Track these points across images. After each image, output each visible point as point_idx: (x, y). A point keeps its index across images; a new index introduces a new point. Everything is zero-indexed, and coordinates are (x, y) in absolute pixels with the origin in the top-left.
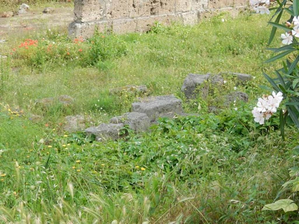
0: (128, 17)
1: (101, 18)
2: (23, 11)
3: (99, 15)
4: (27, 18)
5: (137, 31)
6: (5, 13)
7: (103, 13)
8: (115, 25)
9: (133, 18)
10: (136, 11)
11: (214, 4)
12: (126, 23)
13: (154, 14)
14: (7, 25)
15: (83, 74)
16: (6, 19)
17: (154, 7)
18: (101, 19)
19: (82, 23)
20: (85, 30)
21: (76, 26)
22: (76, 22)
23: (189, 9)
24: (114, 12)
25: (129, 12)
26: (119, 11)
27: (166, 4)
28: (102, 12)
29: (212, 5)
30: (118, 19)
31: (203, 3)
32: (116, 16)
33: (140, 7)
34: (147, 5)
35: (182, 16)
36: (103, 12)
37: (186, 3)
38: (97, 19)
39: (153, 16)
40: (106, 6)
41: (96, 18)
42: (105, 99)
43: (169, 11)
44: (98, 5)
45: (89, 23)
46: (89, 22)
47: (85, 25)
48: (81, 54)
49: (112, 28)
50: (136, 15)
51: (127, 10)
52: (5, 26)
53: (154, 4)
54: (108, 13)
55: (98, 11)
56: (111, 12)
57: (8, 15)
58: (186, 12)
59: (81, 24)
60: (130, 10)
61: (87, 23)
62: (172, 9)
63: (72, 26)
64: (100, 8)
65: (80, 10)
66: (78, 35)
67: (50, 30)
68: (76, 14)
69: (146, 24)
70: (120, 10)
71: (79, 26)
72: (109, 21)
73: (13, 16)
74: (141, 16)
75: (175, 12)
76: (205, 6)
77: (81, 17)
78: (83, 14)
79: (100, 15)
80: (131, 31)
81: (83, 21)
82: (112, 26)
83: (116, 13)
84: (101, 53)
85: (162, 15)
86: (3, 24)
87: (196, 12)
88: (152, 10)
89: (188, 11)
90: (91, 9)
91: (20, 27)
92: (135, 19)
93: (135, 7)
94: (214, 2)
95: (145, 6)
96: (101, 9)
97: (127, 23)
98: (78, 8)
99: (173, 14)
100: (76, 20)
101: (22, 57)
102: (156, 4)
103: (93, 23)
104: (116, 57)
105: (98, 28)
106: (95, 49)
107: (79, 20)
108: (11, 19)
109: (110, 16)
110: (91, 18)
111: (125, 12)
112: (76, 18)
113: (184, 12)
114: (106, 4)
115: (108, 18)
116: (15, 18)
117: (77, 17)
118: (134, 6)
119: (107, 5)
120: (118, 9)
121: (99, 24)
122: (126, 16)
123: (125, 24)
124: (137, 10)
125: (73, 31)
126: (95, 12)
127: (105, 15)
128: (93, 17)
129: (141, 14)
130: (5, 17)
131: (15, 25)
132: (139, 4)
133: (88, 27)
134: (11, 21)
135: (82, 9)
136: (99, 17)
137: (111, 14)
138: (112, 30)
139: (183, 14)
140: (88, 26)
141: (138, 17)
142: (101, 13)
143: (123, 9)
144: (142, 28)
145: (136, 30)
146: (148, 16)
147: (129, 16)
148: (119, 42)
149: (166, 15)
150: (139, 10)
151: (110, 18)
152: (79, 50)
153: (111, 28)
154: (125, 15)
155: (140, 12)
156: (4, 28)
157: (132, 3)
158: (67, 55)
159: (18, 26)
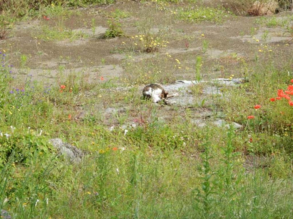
6: (256, 4)
14: (256, 38)
16: (257, 19)
52: (251, 40)
57: (263, 10)
73: (277, 11)
86: (246, 33)
101: (277, 129)
108: (269, 21)
116: (279, 19)
130: (256, 13)
131: (279, 36)
134: (268, 26)
156: (247, 44)
159: (284, 39)
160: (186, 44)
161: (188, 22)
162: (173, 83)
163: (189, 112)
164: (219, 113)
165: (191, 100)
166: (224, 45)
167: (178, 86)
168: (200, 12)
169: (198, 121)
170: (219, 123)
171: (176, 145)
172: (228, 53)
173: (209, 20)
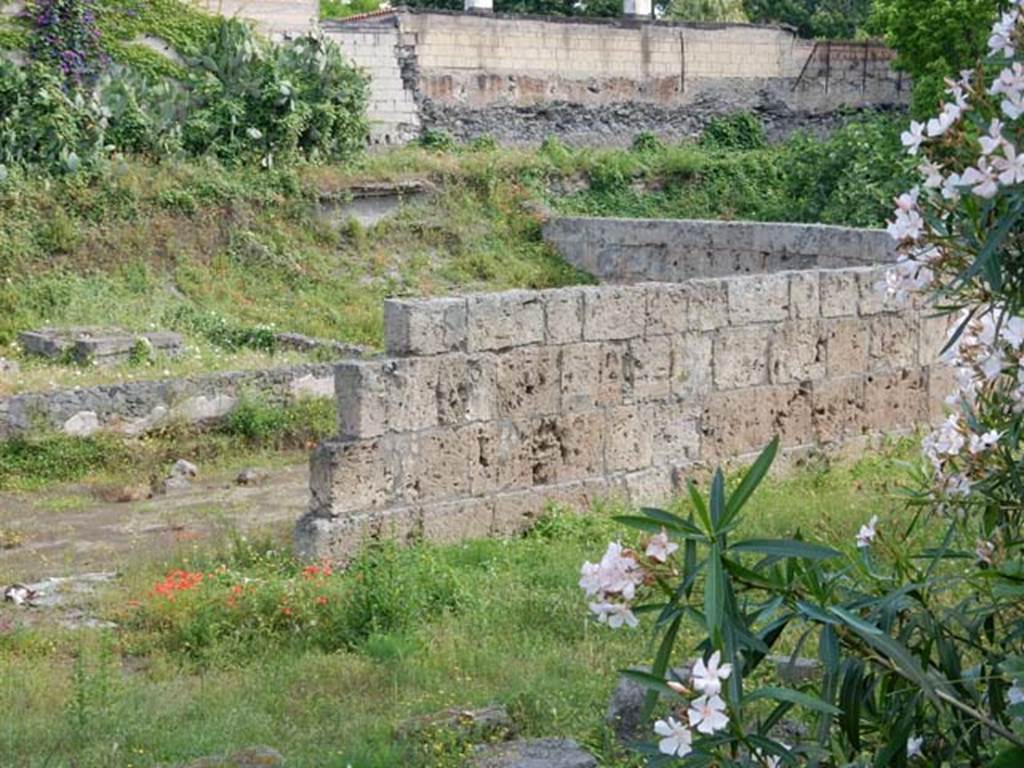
0: (467, 494)
1: (387, 502)
2: (177, 481)
3: (383, 493)
4: (187, 501)
5: (497, 531)
6: (127, 489)
7: (394, 488)
8: (430, 519)
9: (482, 496)
10: (489, 476)
11: (718, 444)
12: (460, 511)
13: (544, 481)
14: (128, 527)
15: (324, 674)
16: (129, 505)
17: (543, 462)
18: (389, 504)
19: (333, 516)
20: (341, 536)
21: (315, 528)
22: (315, 514)
23: (645, 461)
24: (424, 480)
25: (471, 479)
26: (438, 477)
27: (577, 452)
28: (391, 482)
29: (711, 448)
30: (440, 500)
31: (686, 443)
32: (432, 494)
33: (502, 462)
34: (521, 457)
35: (625, 482)
36: (395, 483)
37: (636, 445)
38: (378, 504)
39: (540, 488)
40: (401, 467)
41: (374, 502)
42: (376, 756)
43: (588, 469)
44: (379, 465)
45: (353, 517)
46: (354, 513)
47: (340, 521)
48: (323, 611)
49: (421, 526)
50: (490, 485)
51: (465, 475)
52: (123, 530)
53: (541, 454)
54: (408, 486)
55: (379, 481)
56: (417, 483)
57: (135, 496)
58: (637, 470)
59: (330, 521)
60: (472, 475)
61: (348, 517)
62: (597, 463)
63: (305, 527)
64: (385, 473)
65: (326, 480)
66: (323, 551)
67: (244, 539)
68: (314, 494)
69: (521, 509)
70: (441, 474)
71: (324, 525)
72: (411, 508)
73: (150, 496)
74: (506, 488)
75: (606, 472)
76: (691, 450)
77: (331, 499)
78: (336, 491)
79: (385, 490)
80: (476, 534)
81: (335, 511)
82: (421, 523)
83: (430, 483)
84: (380, 608)
85: (568, 484)
86: (119, 521)
87: (666, 470)
88: (536, 469)
89: (644, 468)
90: (358, 477)
91: (165, 531)
92: (488, 498)
93: (486, 465)
94: (717, 437)
95: (517, 461)
96: (388, 476)
97: (466, 511)
98: (322, 476)
99: (601, 479)
100: (315, 508)
101: (156, 626)
102: (549, 452)
103: (364, 516)
104: (429, 616)
105: (379, 531)
106: (363, 597)
107: (322, 510)
108: (142, 507)
109: (415, 493)
110: (357, 501)
111: (458, 480)
112: (317, 503)
113: (632, 472)
114: (400, 461)
115: (410, 500)
116: (152, 504)
117: (318, 499)
118: (483, 461)
119: (403, 463)
120: (436, 473)
121: (382, 518)
122: (463, 491)
123: (459, 515)
124: (493, 473)
125: (308, 541)
126: (369, 483)
127: (399, 491)
128: (364, 500)
129: (507, 482)
130: (126, 499)
131: (153, 523)
132: (499, 454)
133: (352, 529)
134: (141, 512)
135: (332, 476)
136: (381, 499)
137: (416, 487)
138: (420, 535)
139: (629, 477)
140: (349, 525)
141: (497, 492)
142: (389, 486)
143: (453, 473)
144: (509, 522)
145: (493, 529)
146: (525, 488)
147: (470, 492)
148: (437, 572)
149: (578, 482)
150: (498, 474)
151: (414, 499)
152: (319, 599)
153: (417, 527)
154: (458, 488)
155: (501, 477)
156: (119, 534)
157: (478, 454)
158: (283, 615)
159: (160, 526)
160: (52, 537)
161: (53, 513)
162: (39, 581)
163: (59, 612)
164: (92, 613)
165: (59, 600)
166: (94, 535)
167: (44, 585)
168: (65, 501)
169: (68, 623)
170: (92, 624)
171: (44, 651)
172: (100, 545)
173: (76, 508)
